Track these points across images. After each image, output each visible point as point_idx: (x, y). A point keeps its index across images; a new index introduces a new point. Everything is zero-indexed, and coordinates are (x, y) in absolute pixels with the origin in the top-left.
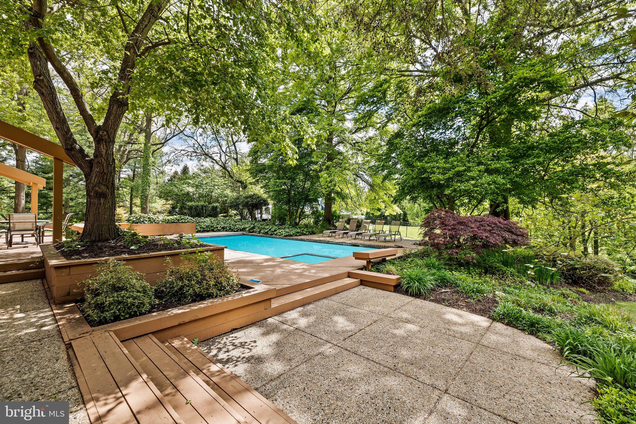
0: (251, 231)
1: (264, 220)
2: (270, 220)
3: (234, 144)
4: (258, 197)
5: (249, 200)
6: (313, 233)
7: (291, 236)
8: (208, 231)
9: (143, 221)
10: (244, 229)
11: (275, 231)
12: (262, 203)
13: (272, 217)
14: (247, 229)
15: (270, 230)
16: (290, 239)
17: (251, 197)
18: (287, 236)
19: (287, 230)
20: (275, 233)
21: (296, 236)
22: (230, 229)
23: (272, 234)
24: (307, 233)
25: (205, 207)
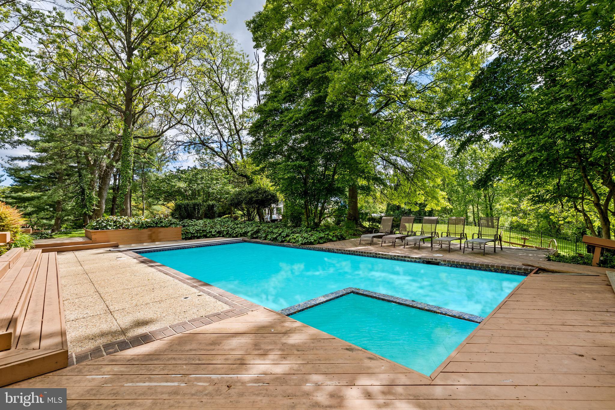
0: (255, 237)
1: (274, 221)
2: (281, 220)
3: (238, 132)
4: (265, 192)
5: (253, 195)
6: (342, 238)
7: (311, 243)
8: (198, 238)
9: (105, 226)
10: (245, 234)
11: (287, 236)
12: (270, 199)
13: (283, 216)
14: (249, 234)
15: (280, 234)
16: (310, 249)
17: (256, 191)
18: (305, 244)
19: (306, 235)
20: (288, 239)
21: (319, 243)
22: (227, 234)
23: (283, 242)
24: (335, 239)
25: (198, 205)
